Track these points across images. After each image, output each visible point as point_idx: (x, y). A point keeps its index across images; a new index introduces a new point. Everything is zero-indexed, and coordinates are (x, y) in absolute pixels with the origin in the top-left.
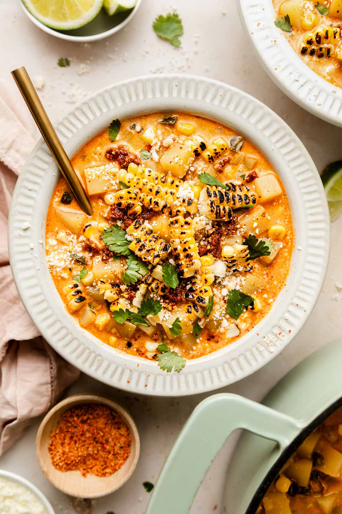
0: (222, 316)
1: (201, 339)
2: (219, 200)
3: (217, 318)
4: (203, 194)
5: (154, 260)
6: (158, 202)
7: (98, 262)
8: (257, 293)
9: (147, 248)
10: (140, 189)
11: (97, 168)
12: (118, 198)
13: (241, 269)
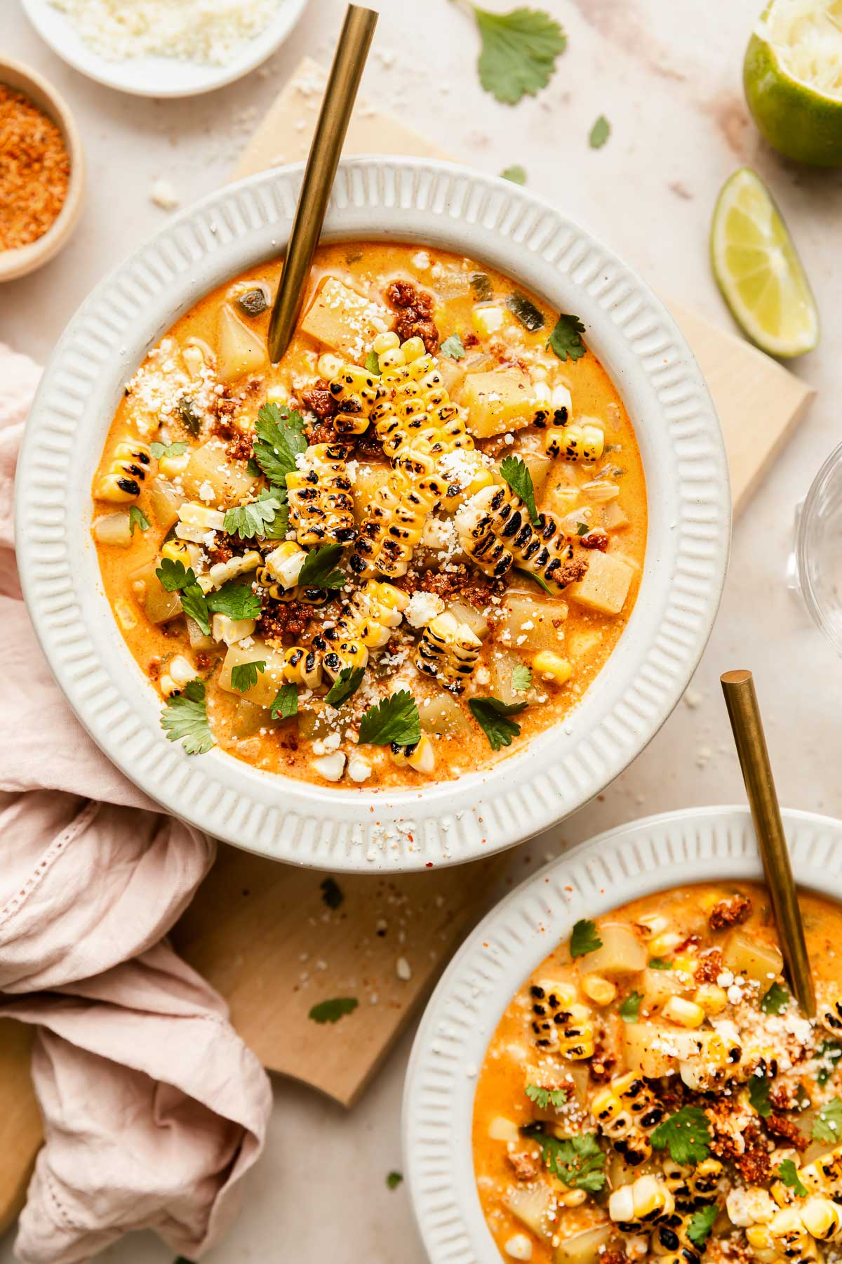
0: (338, 724)
1: (271, 732)
2: (504, 527)
4: (488, 493)
5: (308, 532)
7: (220, 449)
9: (315, 504)
10: (393, 393)
11: (354, 295)
12: (343, 377)
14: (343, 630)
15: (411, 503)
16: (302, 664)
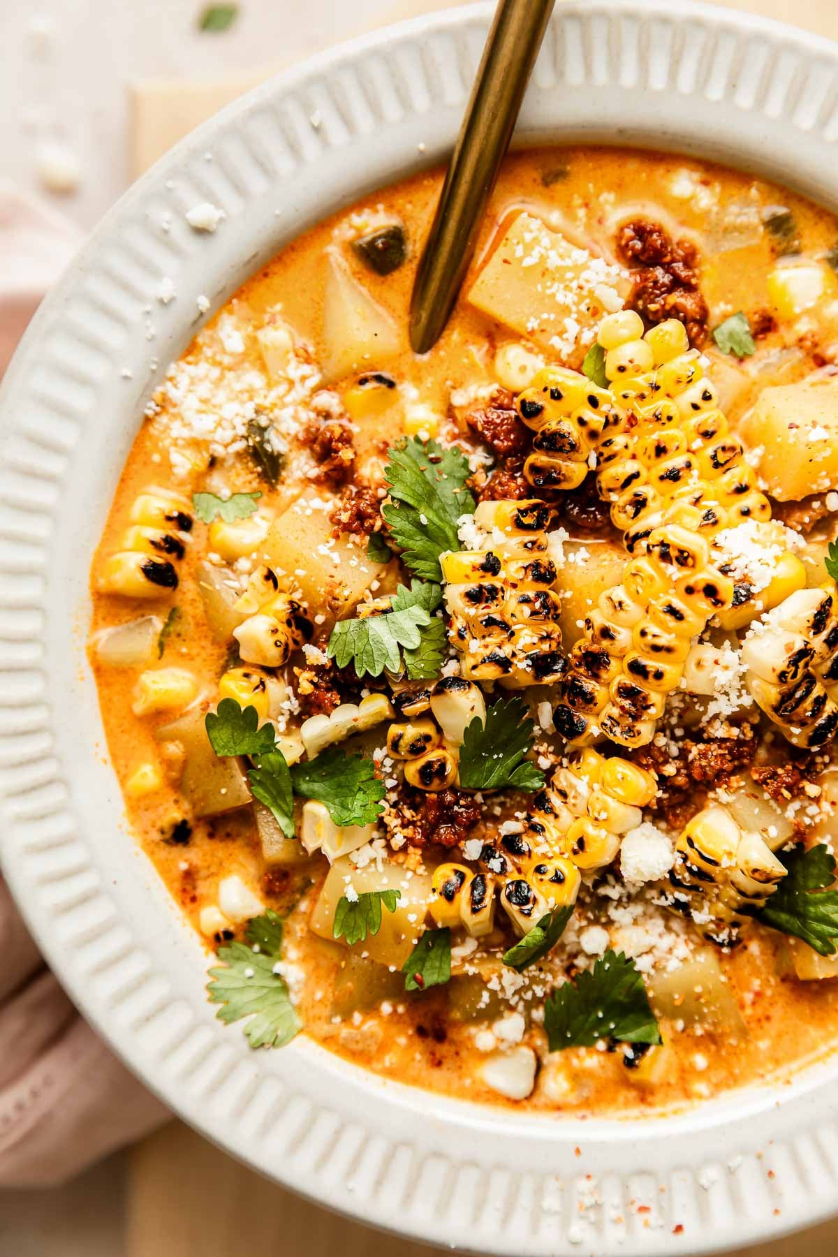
0: (521, 998)
1: (401, 1009)
2: (829, 663)
4: (803, 605)
5: (483, 662)
6: (650, 503)
7: (317, 512)
9: (494, 611)
10: (633, 420)
11: (564, 244)
12: (545, 389)
14: (540, 839)
15: (669, 619)
16: (464, 896)
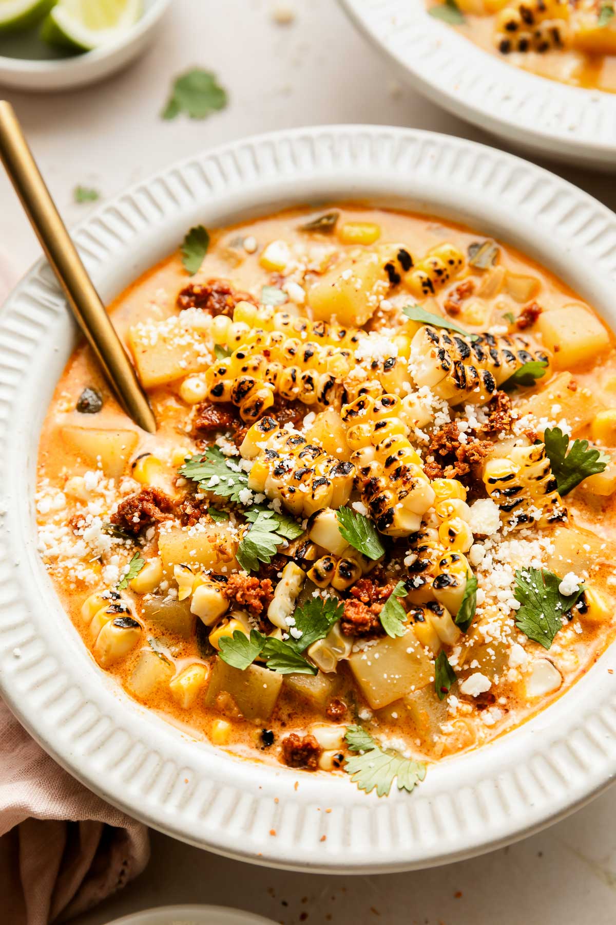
3: (495, 638)
5: (314, 489)
6: (313, 376)
8: (590, 576)
10: (267, 354)
11: (160, 322)
12: (216, 375)
13: (537, 514)
14: (428, 552)
